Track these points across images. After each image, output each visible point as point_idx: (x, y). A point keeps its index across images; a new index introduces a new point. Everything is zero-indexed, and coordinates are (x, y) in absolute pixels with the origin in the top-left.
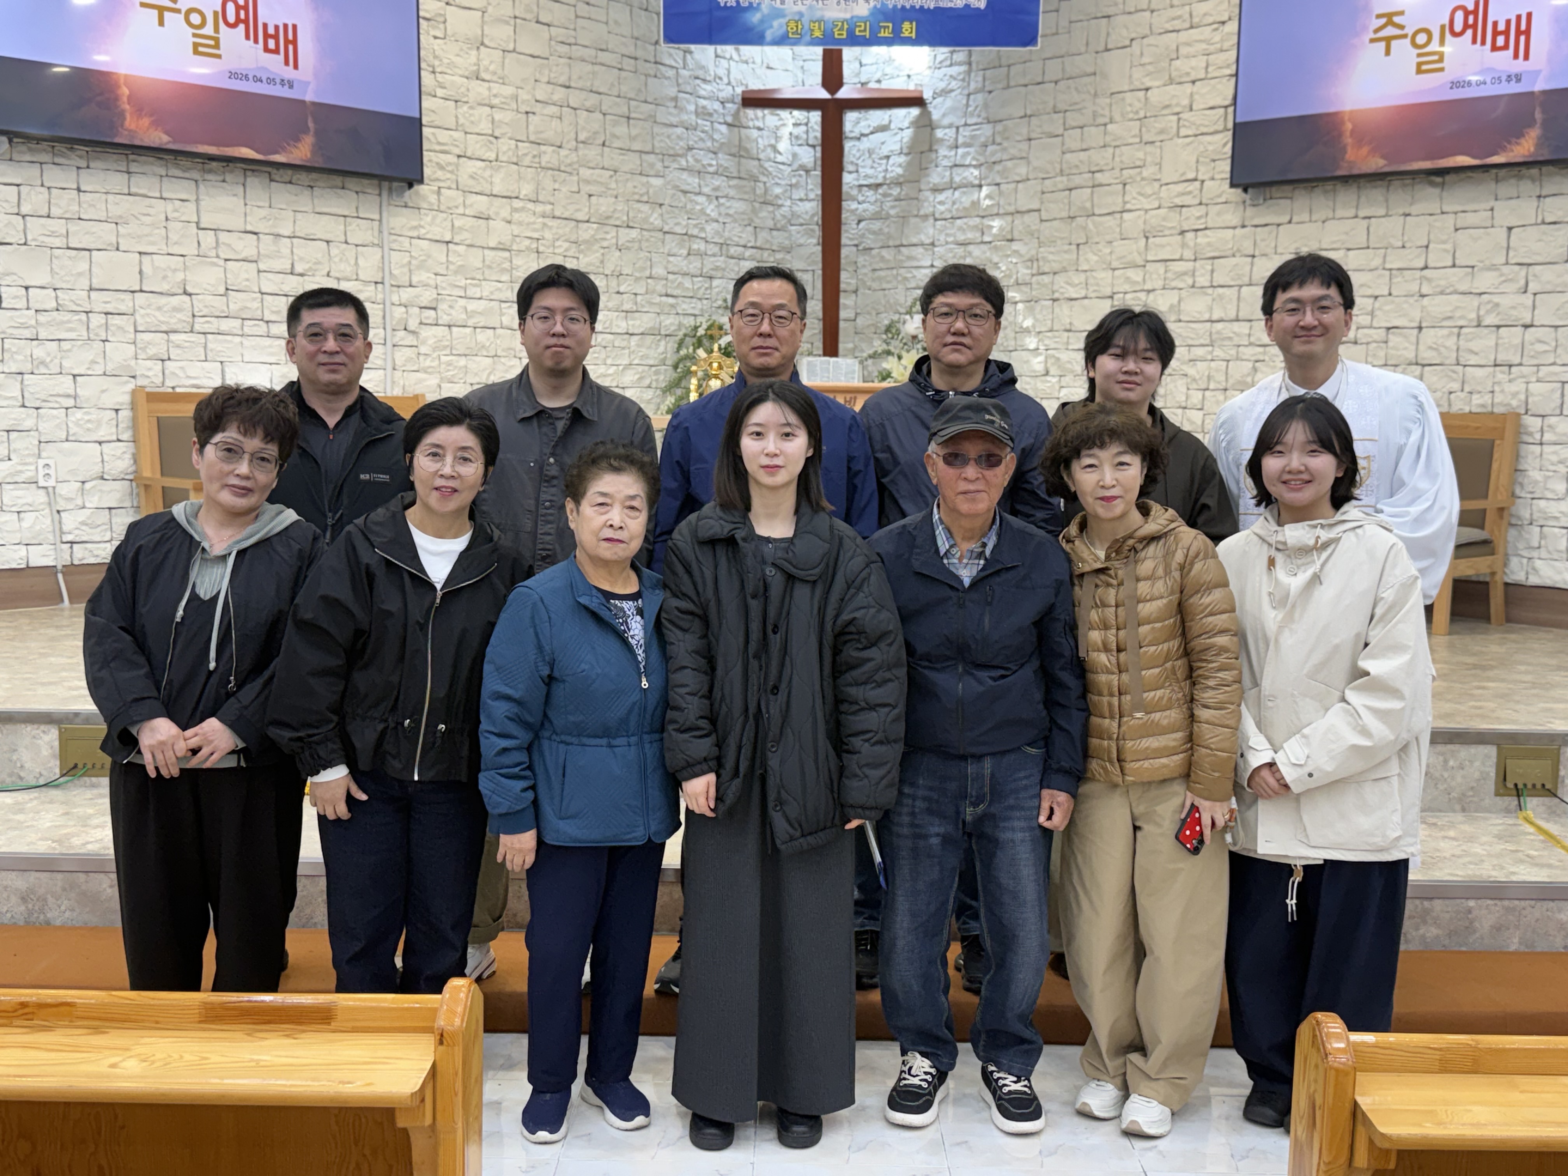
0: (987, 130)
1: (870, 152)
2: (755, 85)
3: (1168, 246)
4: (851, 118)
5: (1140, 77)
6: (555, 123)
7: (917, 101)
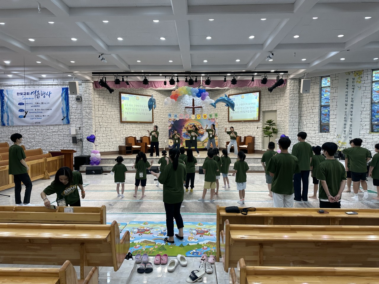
0: (207, 110)
1: (197, 111)
2: (186, 106)
3: (223, 121)
4: (195, 109)
5: (220, 106)
6: (169, 111)
7: (201, 107)
